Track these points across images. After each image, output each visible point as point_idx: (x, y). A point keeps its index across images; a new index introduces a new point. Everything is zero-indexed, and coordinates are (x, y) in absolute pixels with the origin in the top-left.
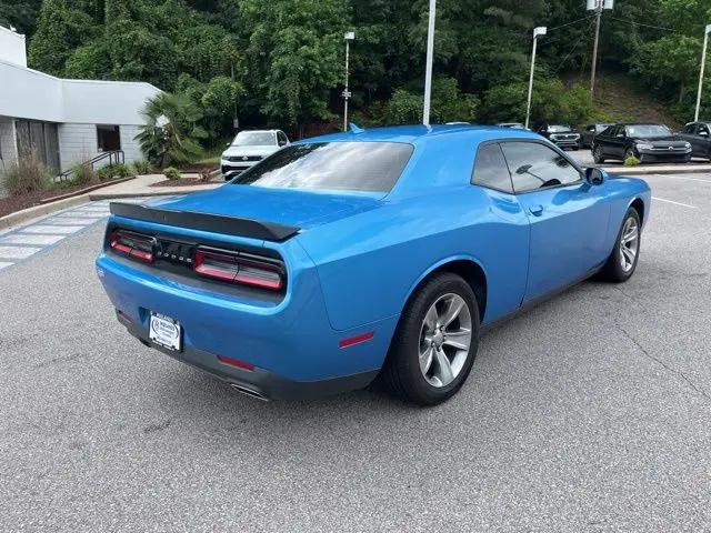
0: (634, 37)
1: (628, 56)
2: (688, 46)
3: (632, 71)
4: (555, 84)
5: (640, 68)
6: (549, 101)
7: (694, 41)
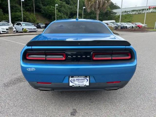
0: (41, 5)
1: (41, 9)
2: (52, 8)
3: (42, 12)
4: (28, 13)
5: (43, 12)
6: (27, 17)
7: (53, 7)
